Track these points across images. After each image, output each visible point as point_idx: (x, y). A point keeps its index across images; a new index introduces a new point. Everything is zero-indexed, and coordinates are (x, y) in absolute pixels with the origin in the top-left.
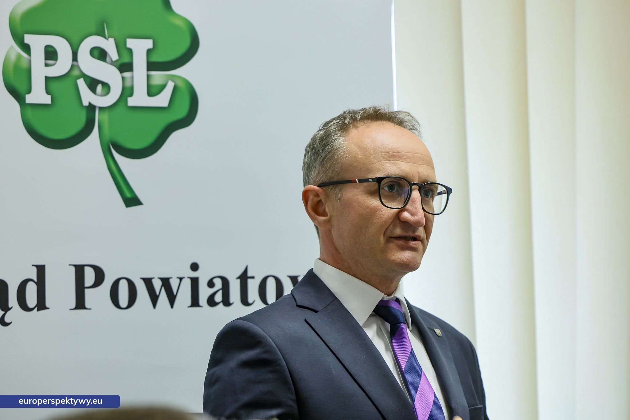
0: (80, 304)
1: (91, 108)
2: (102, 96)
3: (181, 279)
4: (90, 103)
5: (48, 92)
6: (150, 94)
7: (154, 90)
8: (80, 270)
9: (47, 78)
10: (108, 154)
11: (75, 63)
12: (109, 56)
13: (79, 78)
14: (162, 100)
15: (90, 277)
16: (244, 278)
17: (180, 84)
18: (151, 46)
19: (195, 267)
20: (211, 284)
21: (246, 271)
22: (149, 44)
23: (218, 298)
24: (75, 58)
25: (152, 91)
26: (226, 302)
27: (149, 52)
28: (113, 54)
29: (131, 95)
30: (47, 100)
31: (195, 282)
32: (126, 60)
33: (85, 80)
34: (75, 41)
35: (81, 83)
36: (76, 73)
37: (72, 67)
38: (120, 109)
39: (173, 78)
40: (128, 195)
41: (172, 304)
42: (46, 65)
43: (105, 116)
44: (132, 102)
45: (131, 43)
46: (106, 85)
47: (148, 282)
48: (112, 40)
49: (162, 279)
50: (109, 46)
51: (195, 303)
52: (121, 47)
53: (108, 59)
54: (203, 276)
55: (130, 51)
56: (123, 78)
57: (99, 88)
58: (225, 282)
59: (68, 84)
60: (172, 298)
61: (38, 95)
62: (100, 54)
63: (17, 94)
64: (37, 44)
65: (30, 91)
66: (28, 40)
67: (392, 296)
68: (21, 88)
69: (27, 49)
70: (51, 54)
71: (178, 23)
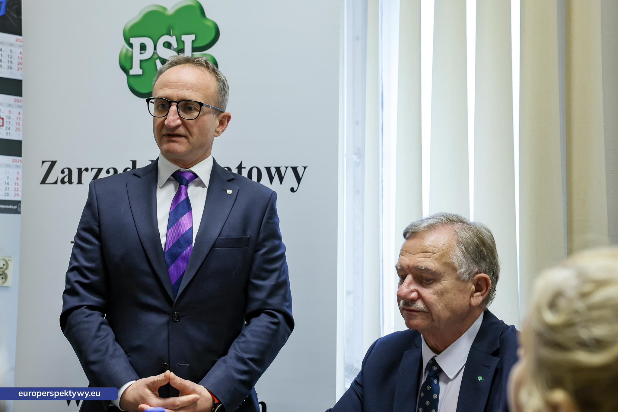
5: (141, 68)
9: (141, 61)
11: (155, 51)
12: (173, 46)
13: (157, 59)
16: (240, 168)
17: (209, 58)
18: (194, 38)
21: (241, 164)
24: (155, 49)
27: (193, 41)
28: (175, 45)
30: (140, 72)
32: (181, 47)
33: (160, 60)
34: (156, 39)
35: (158, 62)
36: (155, 56)
37: (154, 53)
39: (204, 55)
42: (141, 53)
45: (184, 38)
48: (174, 37)
50: (173, 40)
52: (179, 40)
53: (172, 48)
55: (183, 42)
59: (151, 63)
61: (136, 70)
62: (168, 45)
63: (125, 70)
64: (136, 42)
65: (131, 68)
66: (132, 40)
67: (188, 169)
68: (127, 66)
69: (131, 45)
70: (143, 47)
71: (209, 24)
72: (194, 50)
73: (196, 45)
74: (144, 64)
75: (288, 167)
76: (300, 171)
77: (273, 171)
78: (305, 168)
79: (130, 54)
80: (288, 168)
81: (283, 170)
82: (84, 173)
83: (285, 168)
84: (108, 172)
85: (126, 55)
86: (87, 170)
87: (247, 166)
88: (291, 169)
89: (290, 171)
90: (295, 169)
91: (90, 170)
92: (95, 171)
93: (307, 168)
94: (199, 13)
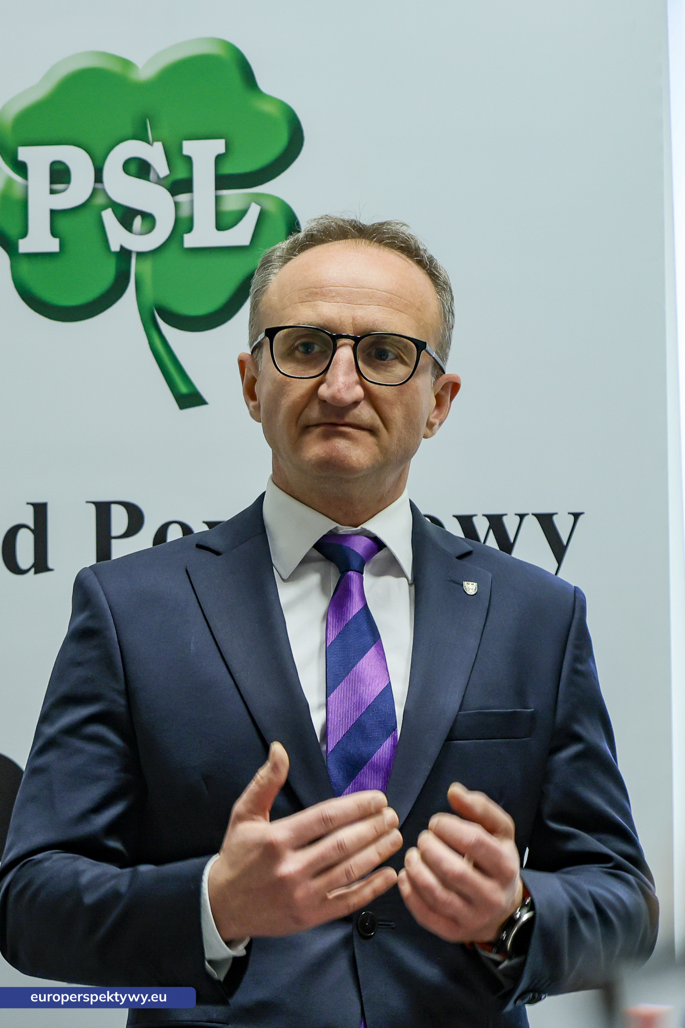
1: (125, 254)
2: (141, 234)
4: (122, 247)
5: (54, 234)
6: (220, 227)
7: (227, 220)
8: (103, 510)
9: (53, 213)
10: (150, 327)
11: (99, 186)
12: (154, 170)
13: (105, 208)
14: (241, 234)
15: (119, 520)
17: (271, 207)
18: (222, 150)
22: (218, 146)
24: (99, 178)
25: (223, 222)
27: (219, 159)
28: (161, 167)
29: (190, 229)
30: (53, 246)
32: (181, 174)
33: (113, 211)
34: (99, 151)
35: (108, 216)
36: (100, 200)
37: (95, 191)
38: (172, 252)
39: (257, 198)
40: (184, 389)
42: (53, 192)
43: (147, 267)
44: (190, 241)
45: (189, 148)
46: (149, 219)
48: (158, 146)
50: (154, 154)
52: (173, 155)
53: (152, 176)
55: (189, 159)
56: (177, 204)
57: (138, 222)
59: (87, 217)
61: (39, 240)
62: (139, 169)
64: (38, 158)
65: (25, 235)
66: (25, 154)
67: (359, 528)
69: (21, 169)
70: (60, 174)
71: (268, 108)
72: (223, 182)
74: (63, 223)
75: (527, 514)
76: (563, 525)
77: (481, 526)
78: (577, 516)
79: (17, 194)
80: (526, 519)
81: (511, 525)
83: (518, 518)
88: (535, 519)
89: (532, 527)
90: (546, 521)
93: (581, 518)
94: (235, 77)
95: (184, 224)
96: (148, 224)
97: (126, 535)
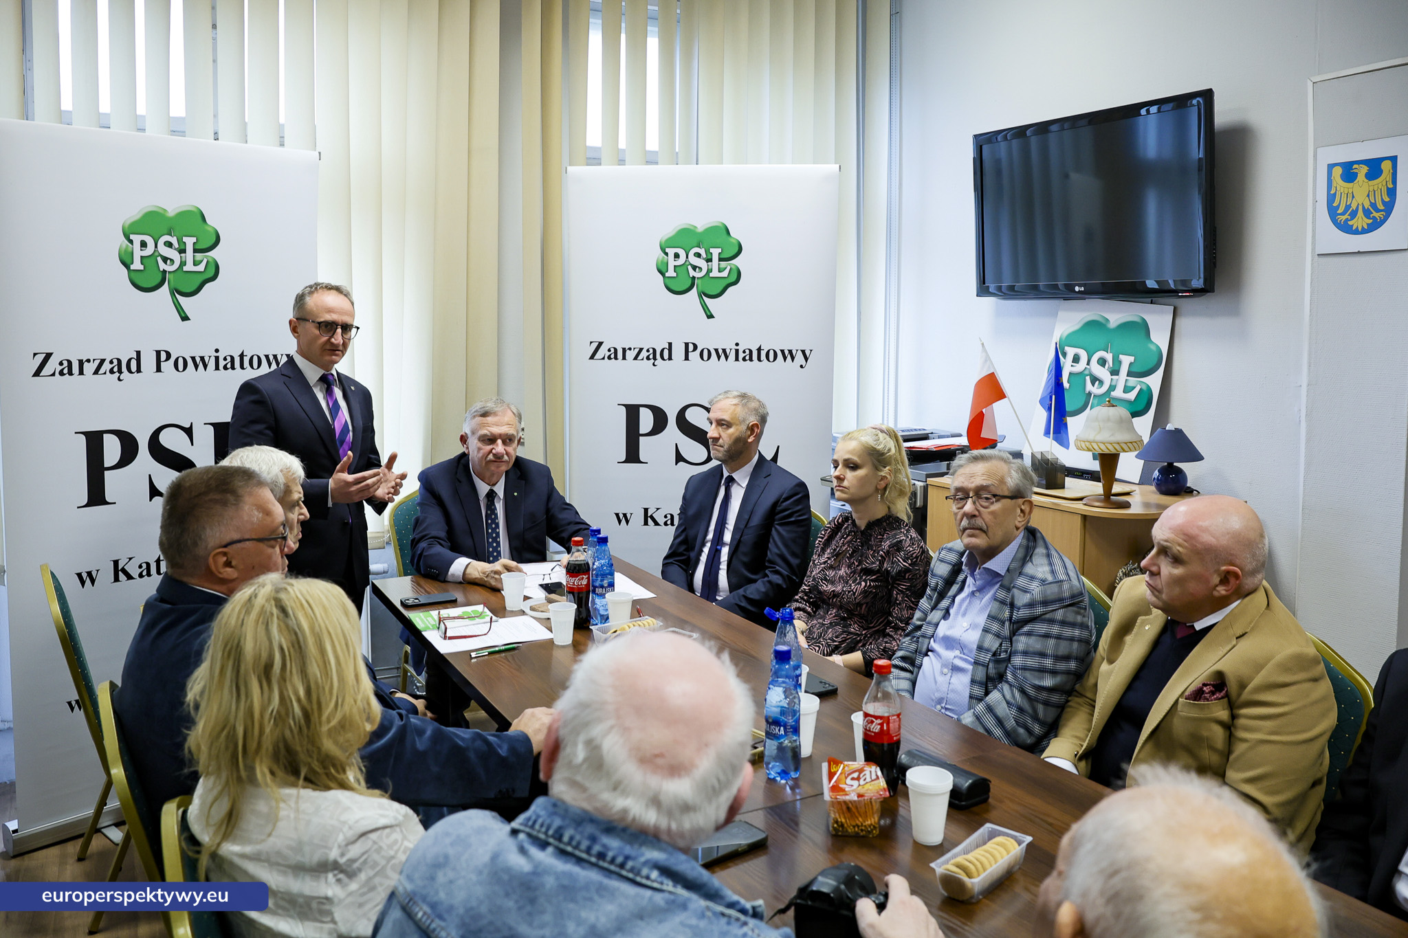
0: (159, 370)
1: (164, 271)
2: (170, 265)
3: (210, 357)
4: (163, 269)
5: (142, 264)
6: (194, 265)
7: (197, 263)
8: (158, 353)
9: (142, 257)
10: (173, 295)
11: (156, 249)
12: (174, 245)
13: (158, 256)
14: (201, 268)
15: (163, 356)
16: (242, 356)
17: (210, 260)
19: (217, 351)
20: (225, 359)
21: (243, 352)
22: (194, 240)
23: (229, 366)
24: (156, 246)
25: (195, 264)
26: (233, 368)
27: (194, 243)
28: (176, 245)
29: (185, 265)
30: (141, 267)
31: (217, 358)
32: (183, 247)
33: (161, 258)
34: (156, 239)
35: (159, 259)
37: (155, 251)
38: (179, 271)
39: (206, 257)
40: (184, 315)
41: (205, 368)
42: (141, 250)
43: (172, 276)
44: (185, 269)
45: (185, 239)
46: (172, 260)
47: (193, 359)
48: (175, 238)
49: (200, 357)
50: (174, 240)
51: (217, 368)
52: (180, 241)
53: (173, 247)
54: (221, 355)
55: (185, 243)
56: (181, 257)
57: (169, 261)
58: (232, 358)
59: (153, 259)
60: (205, 366)
61: (137, 265)
62: (169, 245)
63: (127, 266)
64: (137, 239)
65: (132, 263)
66: (132, 237)
68: (128, 261)
69: (131, 242)
70: (144, 244)
71: (209, 229)
72: (195, 251)
73: (197, 247)
74: (145, 260)
77: (271, 358)
79: (130, 250)
82: (86, 364)
84: (111, 362)
85: (125, 251)
86: (88, 361)
87: (248, 354)
91: (92, 361)
92: (97, 362)
94: (200, 218)
95: (183, 264)
96: (172, 263)
97: (165, 361)
